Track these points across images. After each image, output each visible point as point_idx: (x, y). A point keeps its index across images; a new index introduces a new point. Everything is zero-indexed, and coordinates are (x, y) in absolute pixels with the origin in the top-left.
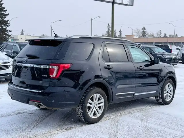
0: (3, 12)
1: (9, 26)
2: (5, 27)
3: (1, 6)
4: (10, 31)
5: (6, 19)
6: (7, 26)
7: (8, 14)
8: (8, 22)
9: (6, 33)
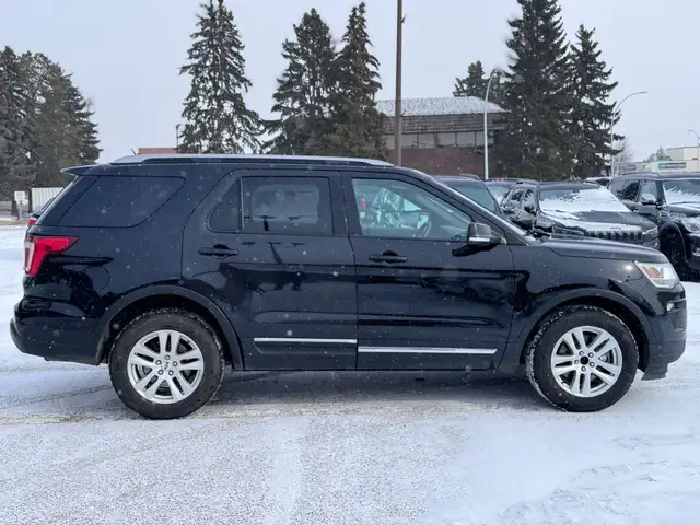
0: (598, 80)
1: (615, 121)
2: (602, 127)
3: (593, 61)
4: (616, 137)
5: (608, 102)
6: (609, 121)
7: (615, 84)
8: (614, 111)
9: (606, 144)
